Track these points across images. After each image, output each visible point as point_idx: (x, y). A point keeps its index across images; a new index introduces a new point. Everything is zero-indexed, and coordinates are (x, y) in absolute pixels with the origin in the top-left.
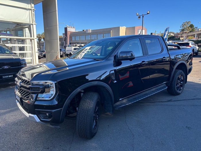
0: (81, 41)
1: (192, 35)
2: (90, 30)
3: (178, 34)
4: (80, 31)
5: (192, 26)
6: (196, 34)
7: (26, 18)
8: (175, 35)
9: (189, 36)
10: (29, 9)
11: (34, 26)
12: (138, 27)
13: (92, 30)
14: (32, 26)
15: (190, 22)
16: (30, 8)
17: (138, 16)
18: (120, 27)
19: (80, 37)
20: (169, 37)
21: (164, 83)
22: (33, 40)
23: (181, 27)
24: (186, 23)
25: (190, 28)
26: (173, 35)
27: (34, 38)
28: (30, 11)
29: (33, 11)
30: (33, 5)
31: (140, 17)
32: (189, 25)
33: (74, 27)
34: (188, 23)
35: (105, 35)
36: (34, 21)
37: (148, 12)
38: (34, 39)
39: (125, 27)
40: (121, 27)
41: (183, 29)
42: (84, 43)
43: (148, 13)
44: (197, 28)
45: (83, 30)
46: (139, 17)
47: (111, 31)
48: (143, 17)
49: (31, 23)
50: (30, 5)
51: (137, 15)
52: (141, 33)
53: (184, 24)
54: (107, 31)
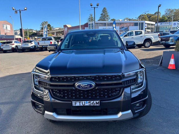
1: (52, 33)
3: (39, 31)
5: (49, 25)
6: (55, 33)
8: (36, 32)
9: (49, 33)
12: (3, 21)
15: (47, 22)
20: (32, 33)
23: (41, 25)
26: (35, 32)
31: (17, 12)
32: (47, 25)
43: (25, 10)
44: (53, 27)
52: (6, 27)
53: (43, 23)
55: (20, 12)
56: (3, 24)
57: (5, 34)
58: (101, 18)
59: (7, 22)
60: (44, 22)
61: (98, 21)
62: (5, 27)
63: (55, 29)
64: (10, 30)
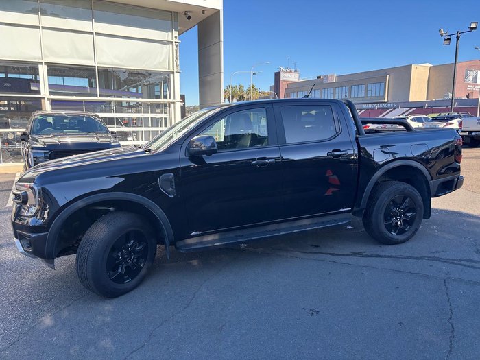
2: (333, 76)
4: (311, 79)
7: (162, 58)
10: (169, 43)
11: (177, 76)
12: (468, 63)
13: (338, 77)
14: (172, 75)
16: (171, 40)
17: (444, 37)
18: (413, 65)
21: (341, 210)
22: (172, 105)
27: (174, 101)
28: (171, 45)
29: (177, 46)
30: (176, 33)
31: (449, 39)
33: (296, 71)
35: (370, 86)
36: (178, 64)
37: (473, 25)
38: (174, 103)
39: (426, 64)
40: (416, 66)
43: (472, 29)
45: (319, 77)
46: (445, 40)
47: (388, 76)
48: (458, 38)
49: (171, 70)
50: (170, 34)
51: (442, 35)
52: (475, 78)
54: (378, 77)
56: (467, 71)
57: (467, 96)
59: (479, 63)
62: (471, 78)
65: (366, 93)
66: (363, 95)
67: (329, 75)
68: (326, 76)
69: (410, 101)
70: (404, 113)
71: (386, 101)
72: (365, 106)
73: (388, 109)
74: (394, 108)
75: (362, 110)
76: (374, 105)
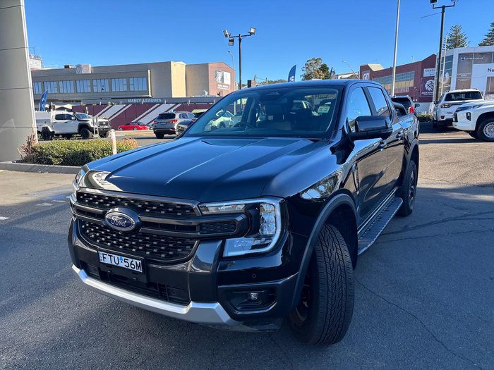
0: (63, 95)
2: (87, 66)
4: (57, 68)
5: (324, 68)
12: (216, 64)
13: (94, 68)
15: (320, 59)
17: (228, 38)
18: (172, 63)
19: (58, 85)
23: (304, 69)
24: (314, 62)
25: (321, 73)
31: (233, 41)
32: (319, 67)
34: (317, 61)
35: (131, 80)
37: (252, 31)
39: (182, 63)
40: (174, 63)
41: (309, 75)
42: (73, 101)
43: (251, 34)
44: (334, 72)
45: (67, 67)
46: (230, 41)
47: (149, 71)
51: (226, 36)
52: (223, 78)
53: (309, 63)
54: (138, 71)
55: (240, 40)
56: (216, 71)
57: (219, 94)
58: (490, 36)
59: (224, 66)
60: (313, 59)
61: (480, 45)
62: (219, 78)
63: (339, 77)
64: (229, 83)
65: (128, 87)
66: (125, 89)
67: (83, 65)
68: (79, 66)
69: (173, 97)
70: (171, 108)
71: (150, 96)
72: (129, 101)
73: (154, 104)
74: (161, 104)
75: (127, 104)
76: (140, 100)
